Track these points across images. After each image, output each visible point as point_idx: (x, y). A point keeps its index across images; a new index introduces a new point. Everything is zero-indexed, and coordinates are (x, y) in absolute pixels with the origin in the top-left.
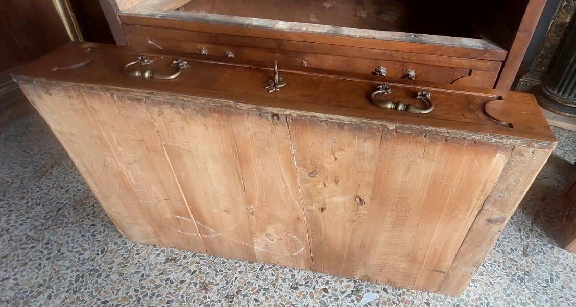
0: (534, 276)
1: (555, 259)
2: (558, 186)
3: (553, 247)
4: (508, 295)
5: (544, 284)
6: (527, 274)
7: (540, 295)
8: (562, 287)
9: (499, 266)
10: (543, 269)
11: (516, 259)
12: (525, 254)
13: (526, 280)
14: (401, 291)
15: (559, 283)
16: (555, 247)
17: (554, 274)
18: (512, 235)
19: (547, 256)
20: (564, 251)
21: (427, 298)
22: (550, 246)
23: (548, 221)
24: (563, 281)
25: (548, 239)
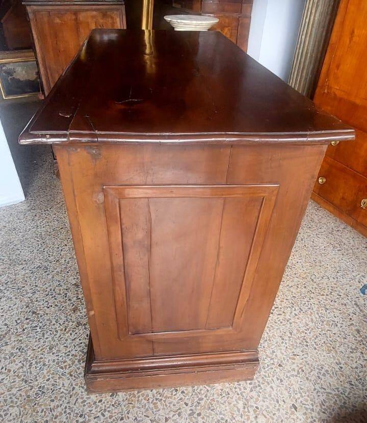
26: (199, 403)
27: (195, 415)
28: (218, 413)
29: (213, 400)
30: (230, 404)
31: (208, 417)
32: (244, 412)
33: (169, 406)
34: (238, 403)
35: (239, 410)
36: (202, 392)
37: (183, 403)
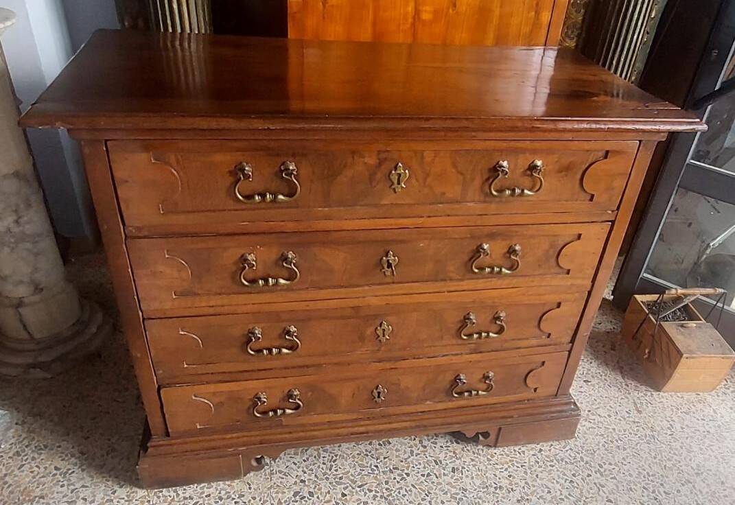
0: (658, 429)
1: (660, 405)
2: (614, 328)
3: (652, 394)
4: (655, 458)
5: (669, 432)
6: (652, 429)
7: (674, 444)
8: (682, 428)
9: (631, 434)
10: (659, 418)
11: (637, 420)
12: (640, 412)
13: (656, 436)
14: (583, 502)
15: (678, 426)
16: (653, 393)
17: (669, 419)
18: (617, 398)
19: (654, 405)
20: (661, 393)
21: (605, 496)
22: (649, 394)
23: (631, 369)
24: (680, 423)
25: (644, 388)
26: (587, 463)
27: (602, 470)
28: (597, 447)
29: (582, 447)
30: (586, 433)
31: (602, 458)
32: (594, 423)
33: (592, 494)
34: (584, 426)
35: (592, 428)
36: (573, 455)
37: (587, 478)
